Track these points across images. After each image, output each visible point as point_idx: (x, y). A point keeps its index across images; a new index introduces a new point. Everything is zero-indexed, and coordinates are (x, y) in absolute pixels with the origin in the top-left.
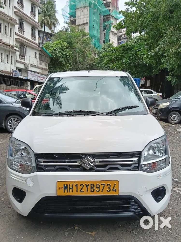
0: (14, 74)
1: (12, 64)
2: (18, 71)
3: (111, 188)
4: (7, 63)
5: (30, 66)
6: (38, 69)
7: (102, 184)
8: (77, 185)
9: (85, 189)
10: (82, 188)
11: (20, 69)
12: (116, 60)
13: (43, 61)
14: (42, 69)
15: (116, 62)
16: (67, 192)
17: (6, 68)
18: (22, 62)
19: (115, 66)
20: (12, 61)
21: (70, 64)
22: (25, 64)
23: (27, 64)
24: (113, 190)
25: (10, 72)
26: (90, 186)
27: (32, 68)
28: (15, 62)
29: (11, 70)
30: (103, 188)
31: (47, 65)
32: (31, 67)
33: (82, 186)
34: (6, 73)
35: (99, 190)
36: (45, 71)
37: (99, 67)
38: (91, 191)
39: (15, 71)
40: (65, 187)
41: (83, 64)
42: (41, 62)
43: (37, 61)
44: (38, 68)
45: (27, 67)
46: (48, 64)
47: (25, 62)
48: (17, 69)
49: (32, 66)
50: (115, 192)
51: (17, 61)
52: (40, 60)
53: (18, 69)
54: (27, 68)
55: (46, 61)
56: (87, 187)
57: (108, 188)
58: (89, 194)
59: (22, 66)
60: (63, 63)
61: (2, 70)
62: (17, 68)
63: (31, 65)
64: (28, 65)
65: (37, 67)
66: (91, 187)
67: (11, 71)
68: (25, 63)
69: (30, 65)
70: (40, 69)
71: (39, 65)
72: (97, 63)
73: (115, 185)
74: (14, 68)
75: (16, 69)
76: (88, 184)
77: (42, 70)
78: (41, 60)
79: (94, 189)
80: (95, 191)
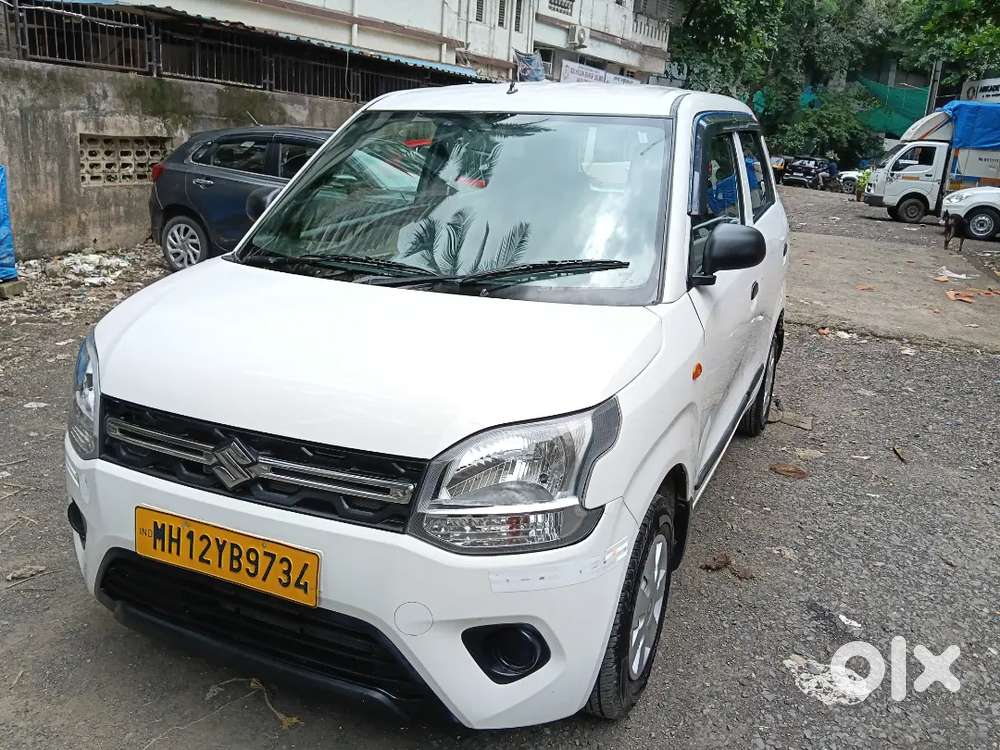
0: (519, 69)
1: (517, 29)
2: (538, 57)
3: (294, 577)
4: (501, 24)
5: (591, 37)
6: (622, 50)
7: (266, 554)
8: (190, 535)
9: (212, 555)
10: (206, 550)
11: (550, 51)
12: (987, 15)
13: (650, 16)
14: (642, 49)
15: (983, 24)
16: (163, 549)
17: (491, 43)
18: (561, 21)
19: (978, 42)
20: (518, 18)
21: (768, 29)
22: (570, 31)
23: (578, 28)
24: (297, 585)
25: (508, 63)
26: (227, 549)
27: (599, 46)
28: (532, 18)
29: (513, 53)
30: (269, 568)
31: (666, 36)
32: (596, 43)
33: (205, 542)
34: (492, 66)
35: (256, 571)
36: (655, 59)
37: (917, 41)
38: (232, 569)
39: (528, 59)
40: (159, 533)
41: (842, 30)
42: (642, 19)
43: (625, 16)
44: (626, 45)
45: (576, 41)
46: (668, 31)
47: (573, 19)
48: (535, 50)
49: (599, 36)
50: (305, 595)
51: (539, 18)
52: (637, 12)
53: (542, 52)
54: (575, 48)
55: (665, 15)
56: (221, 548)
57: (284, 572)
58: (224, 574)
59: (556, 39)
60: (738, 23)
61: (476, 53)
62: (537, 45)
63: (595, 34)
64: (582, 36)
65: (619, 41)
66: (232, 552)
67: (511, 57)
68: (569, 24)
69: (588, 35)
70: (630, 52)
71: (629, 36)
72: (909, 24)
73: (306, 566)
74: (526, 48)
75: (530, 51)
76: (225, 542)
77: (642, 54)
78: (641, 13)
79: (240, 564)
80: (243, 570)
